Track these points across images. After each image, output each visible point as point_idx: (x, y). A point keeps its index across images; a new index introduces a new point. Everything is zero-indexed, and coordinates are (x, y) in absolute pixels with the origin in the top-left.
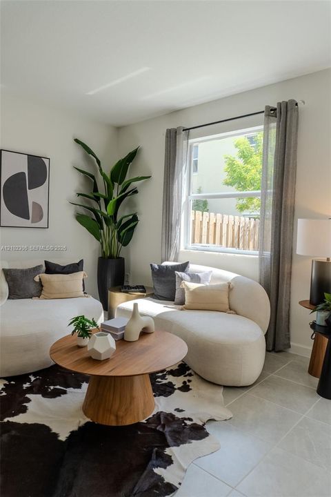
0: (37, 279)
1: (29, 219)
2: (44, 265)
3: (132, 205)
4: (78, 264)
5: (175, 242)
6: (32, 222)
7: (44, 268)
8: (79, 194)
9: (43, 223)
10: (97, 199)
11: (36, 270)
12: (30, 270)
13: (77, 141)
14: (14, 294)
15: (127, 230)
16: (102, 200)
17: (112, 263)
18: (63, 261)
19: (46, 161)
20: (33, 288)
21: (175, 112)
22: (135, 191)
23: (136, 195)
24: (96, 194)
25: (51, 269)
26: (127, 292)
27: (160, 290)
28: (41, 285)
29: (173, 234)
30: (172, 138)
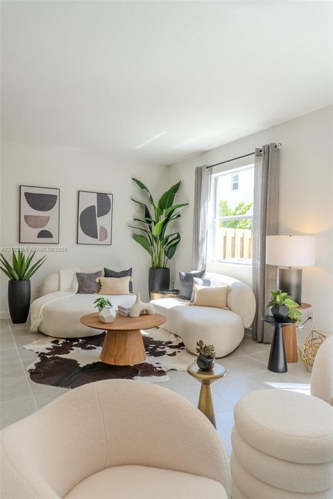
0: (97, 280)
1: (97, 238)
2: (103, 271)
3: (176, 226)
4: (127, 271)
6: (100, 240)
7: (103, 273)
8: (135, 219)
9: (107, 241)
10: (149, 222)
11: (98, 274)
12: (93, 274)
13: (133, 179)
14: (81, 290)
15: (172, 247)
16: (153, 223)
17: (159, 274)
18: (118, 270)
19: (110, 196)
20: (94, 287)
22: (179, 216)
23: (179, 218)
24: (148, 219)
25: (108, 274)
26: (164, 294)
28: (100, 284)
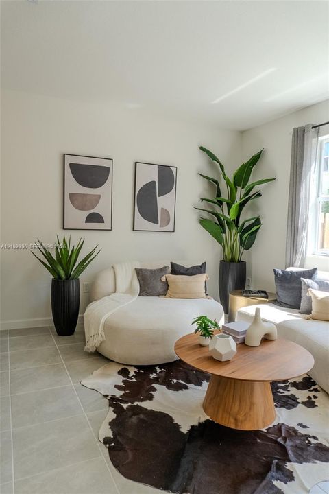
0: (163, 279)
1: (157, 223)
2: (170, 266)
3: (255, 208)
4: (201, 266)
5: (301, 246)
6: (160, 226)
7: (170, 269)
8: (203, 200)
9: (169, 227)
10: (220, 203)
11: (163, 270)
12: (158, 270)
13: (202, 148)
14: (143, 292)
15: (249, 234)
16: (225, 205)
17: (234, 267)
18: (187, 264)
19: (174, 170)
20: (160, 287)
21: (304, 109)
22: (259, 195)
23: (259, 199)
24: (219, 199)
25: (176, 270)
26: (248, 297)
27: (284, 296)
28: (167, 284)
29: (299, 239)
30: (300, 136)
